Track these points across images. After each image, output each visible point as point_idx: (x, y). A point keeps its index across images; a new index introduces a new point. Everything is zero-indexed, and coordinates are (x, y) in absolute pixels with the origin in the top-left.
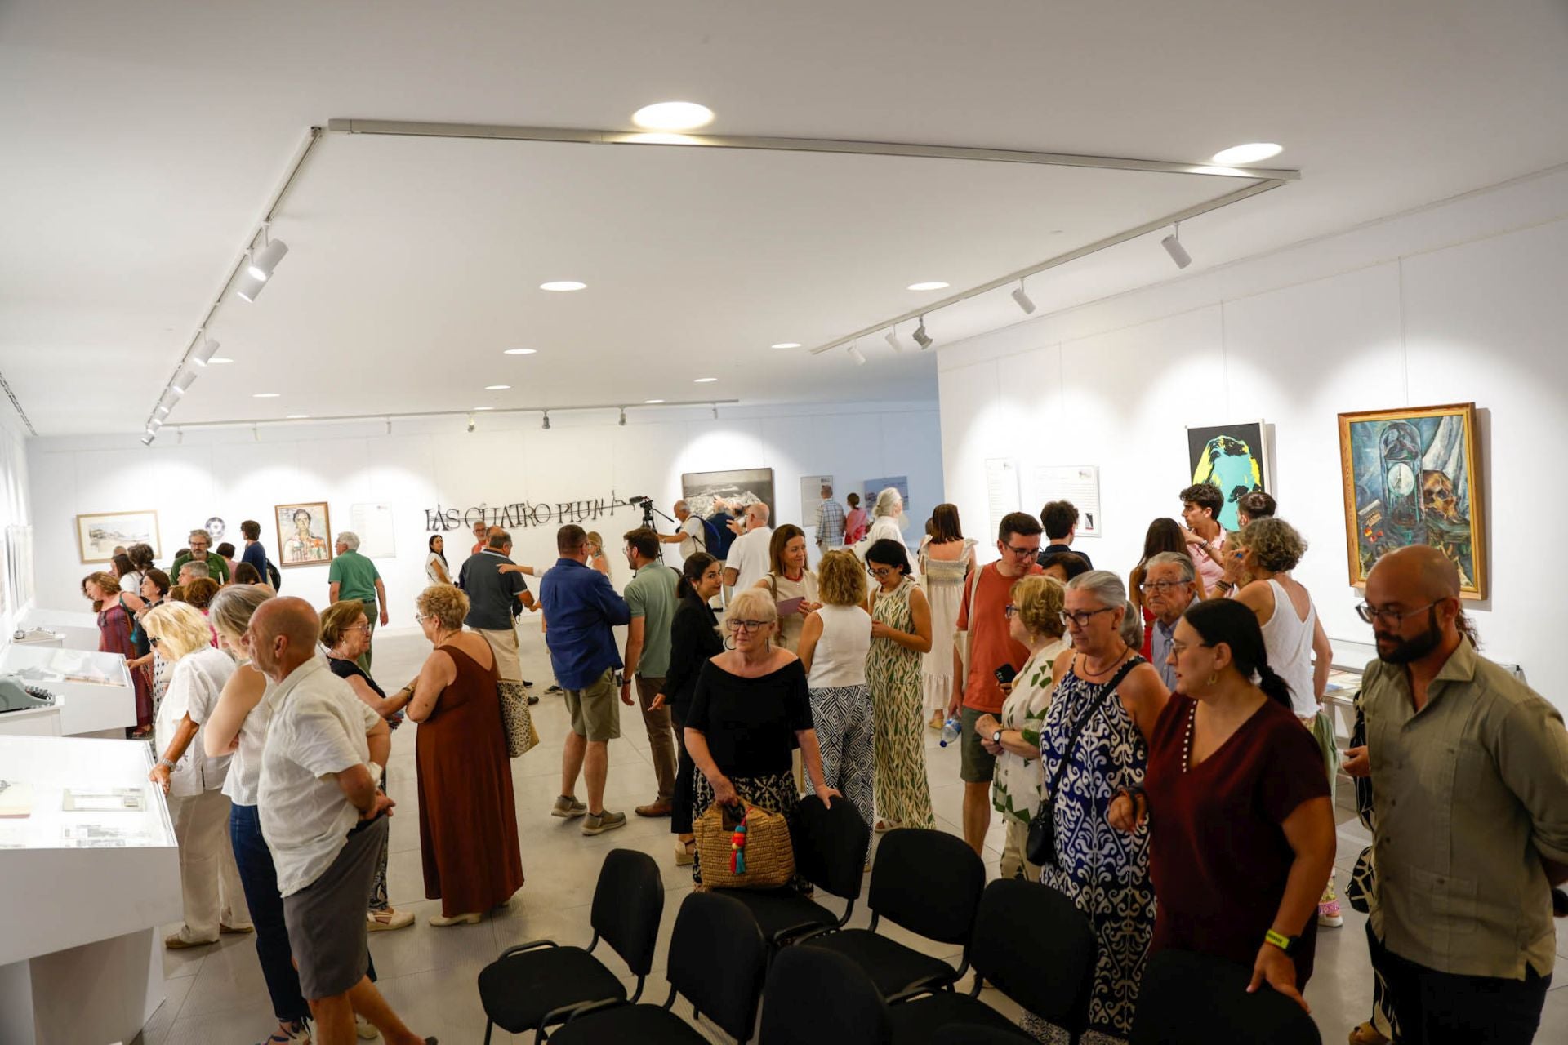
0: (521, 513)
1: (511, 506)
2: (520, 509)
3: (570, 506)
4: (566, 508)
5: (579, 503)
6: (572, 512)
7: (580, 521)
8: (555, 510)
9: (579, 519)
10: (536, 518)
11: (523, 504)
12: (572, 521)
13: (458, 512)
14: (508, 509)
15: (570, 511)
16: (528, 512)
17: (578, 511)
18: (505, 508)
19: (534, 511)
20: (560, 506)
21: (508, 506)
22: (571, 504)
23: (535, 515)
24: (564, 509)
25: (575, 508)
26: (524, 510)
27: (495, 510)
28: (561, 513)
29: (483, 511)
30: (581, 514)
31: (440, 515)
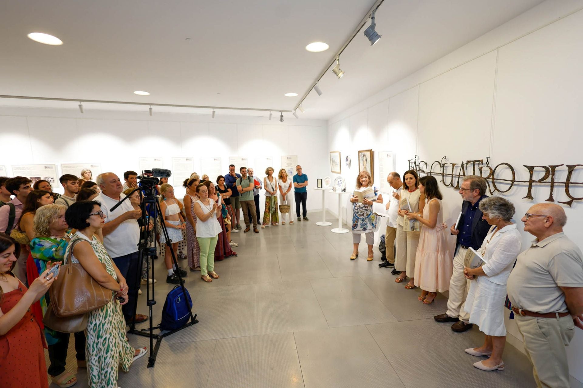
0: (477, 173)
1: (468, 162)
2: (477, 167)
3: (551, 171)
4: (543, 174)
5: (571, 169)
6: (553, 182)
7: (569, 203)
8: (524, 175)
9: (568, 199)
10: (493, 183)
11: (481, 161)
12: (551, 199)
13: (426, 164)
14: (465, 166)
15: (549, 179)
16: (486, 173)
17: (567, 184)
18: (463, 164)
19: (493, 172)
20: (531, 169)
21: (465, 162)
22: (554, 167)
23: (493, 179)
24: (539, 175)
25: (561, 176)
26: (481, 169)
27: (453, 165)
28: (531, 181)
29: (444, 165)
30: (571, 190)
31: (416, 166)
